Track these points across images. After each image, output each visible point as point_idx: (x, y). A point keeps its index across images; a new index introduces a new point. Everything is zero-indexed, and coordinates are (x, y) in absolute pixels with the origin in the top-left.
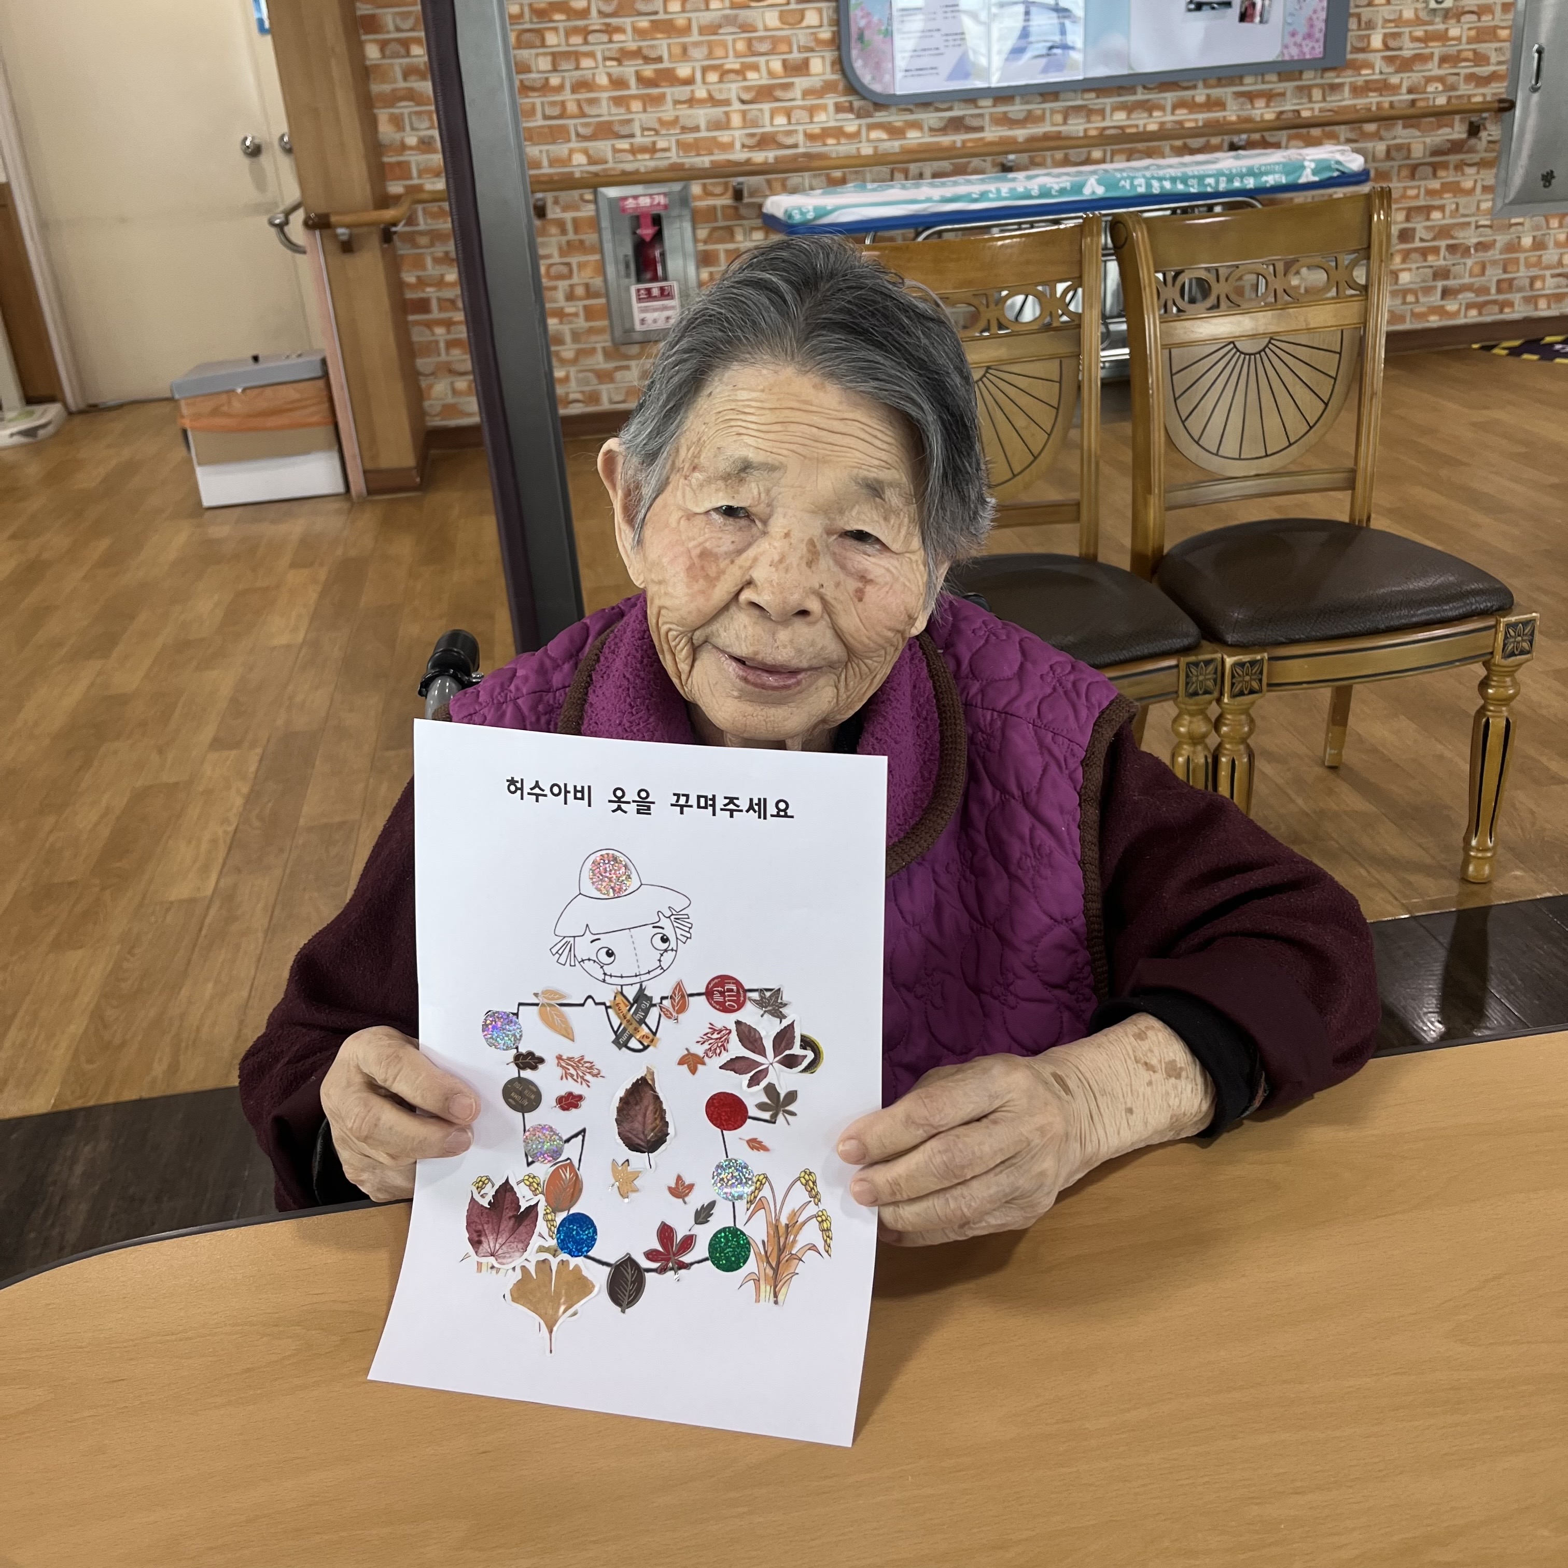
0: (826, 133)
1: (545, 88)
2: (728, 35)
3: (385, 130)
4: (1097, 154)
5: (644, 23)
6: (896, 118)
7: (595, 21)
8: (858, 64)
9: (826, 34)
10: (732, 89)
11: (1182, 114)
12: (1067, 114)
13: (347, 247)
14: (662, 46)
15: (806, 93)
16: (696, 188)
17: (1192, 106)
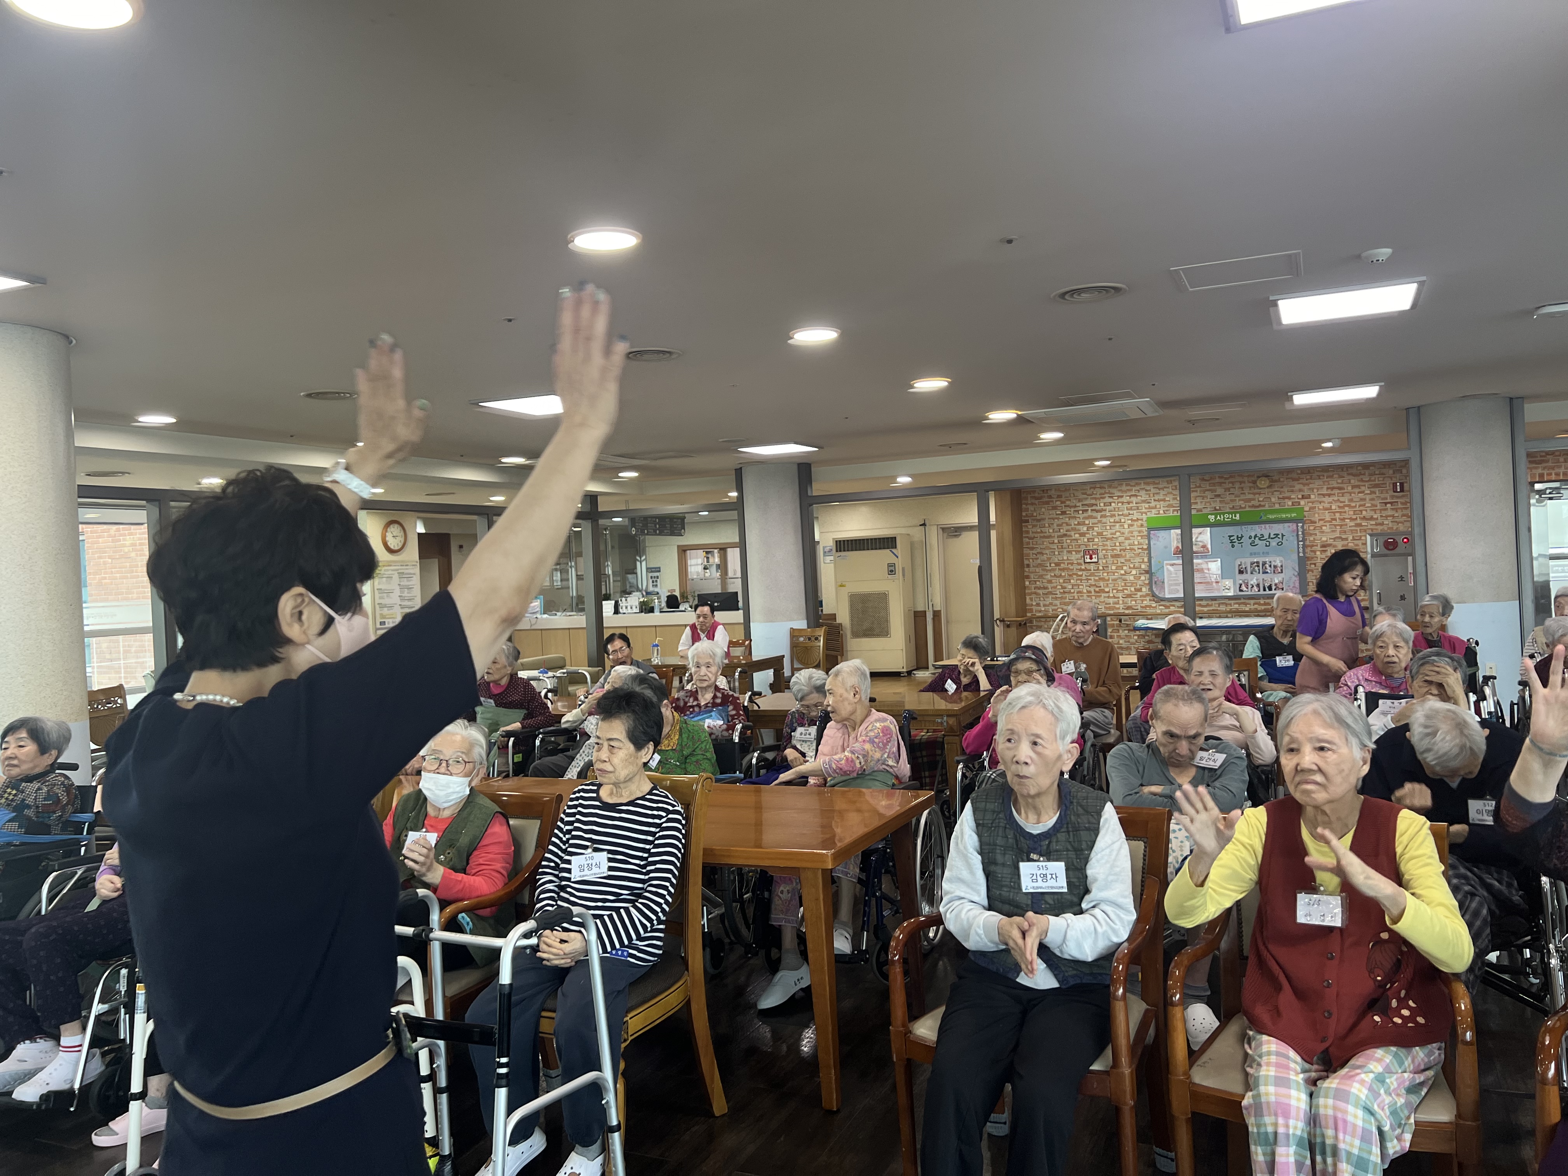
0: (1146, 606)
1: (1070, 592)
2: (1119, 582)
3: (1028, 601)
4: (1229, 615)
5: (1097, 578)
6: (1168, 604)
7: (1084, 577)
8: (1154, 590)
9: (1147, 582)
10: (1120, 595)
11: (1256, 606)
12: (1219, 604)
13: (1008, 626)
14: (1101, 584)
15: (1141, 596)
16: (1109, 619)
17: (1259, 604)
